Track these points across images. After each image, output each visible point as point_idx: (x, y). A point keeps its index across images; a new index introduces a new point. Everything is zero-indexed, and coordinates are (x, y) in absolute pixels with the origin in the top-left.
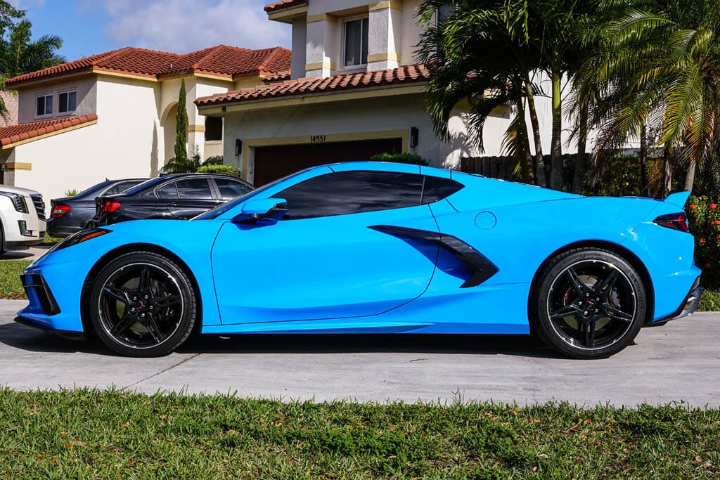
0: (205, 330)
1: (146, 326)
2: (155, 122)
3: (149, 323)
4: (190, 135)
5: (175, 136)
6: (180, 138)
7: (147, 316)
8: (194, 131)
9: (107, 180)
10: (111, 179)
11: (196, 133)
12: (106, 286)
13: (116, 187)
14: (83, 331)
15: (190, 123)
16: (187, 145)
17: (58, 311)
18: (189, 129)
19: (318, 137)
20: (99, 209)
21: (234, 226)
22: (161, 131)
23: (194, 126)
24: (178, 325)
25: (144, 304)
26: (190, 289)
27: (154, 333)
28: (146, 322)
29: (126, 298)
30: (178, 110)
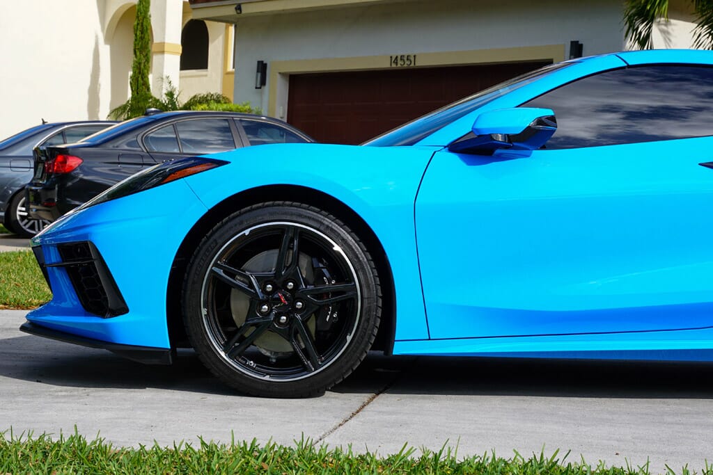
0: (399, 349)
1: (289, 340)
2: (97, 37)
3: (296, 332)
4: (155, 59)
5: (131, 59)
6: (140, 64)
7: (291, 320)
8: (163, 52)
9: (44, 122)
10: (50, 121)
11: (166, 55)
12: (216, 265)
13: (62, 134)
14: (169, 347)
15: (157, 39)
16: (151, 77)
17: (123, 309)
18: (154, 48)
19: (402, 57)
20: (40, 166)
21: (454, 158)
22: (105, 51)
23: (162, 44)
24: (349, 338)
25: (286, 299)
26: (371, 273)
27: (305, 351)
28: (290, 332)
29: (252, 287)
30: (138, 17)
